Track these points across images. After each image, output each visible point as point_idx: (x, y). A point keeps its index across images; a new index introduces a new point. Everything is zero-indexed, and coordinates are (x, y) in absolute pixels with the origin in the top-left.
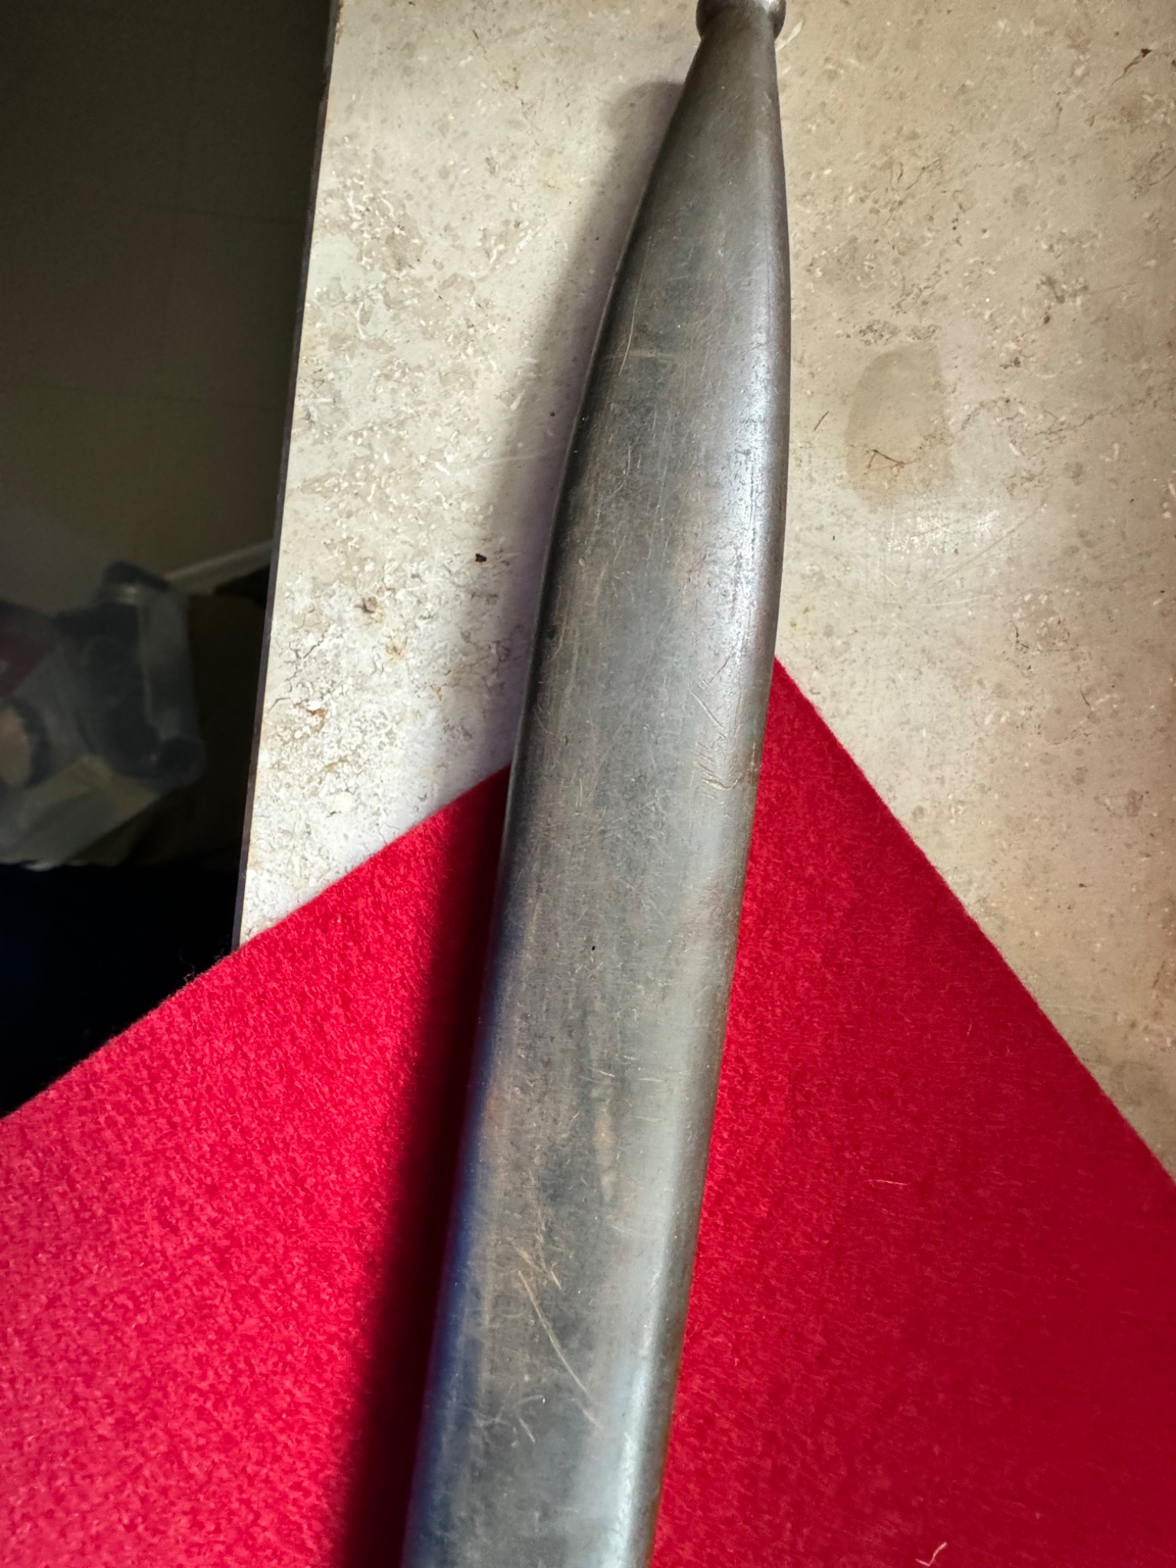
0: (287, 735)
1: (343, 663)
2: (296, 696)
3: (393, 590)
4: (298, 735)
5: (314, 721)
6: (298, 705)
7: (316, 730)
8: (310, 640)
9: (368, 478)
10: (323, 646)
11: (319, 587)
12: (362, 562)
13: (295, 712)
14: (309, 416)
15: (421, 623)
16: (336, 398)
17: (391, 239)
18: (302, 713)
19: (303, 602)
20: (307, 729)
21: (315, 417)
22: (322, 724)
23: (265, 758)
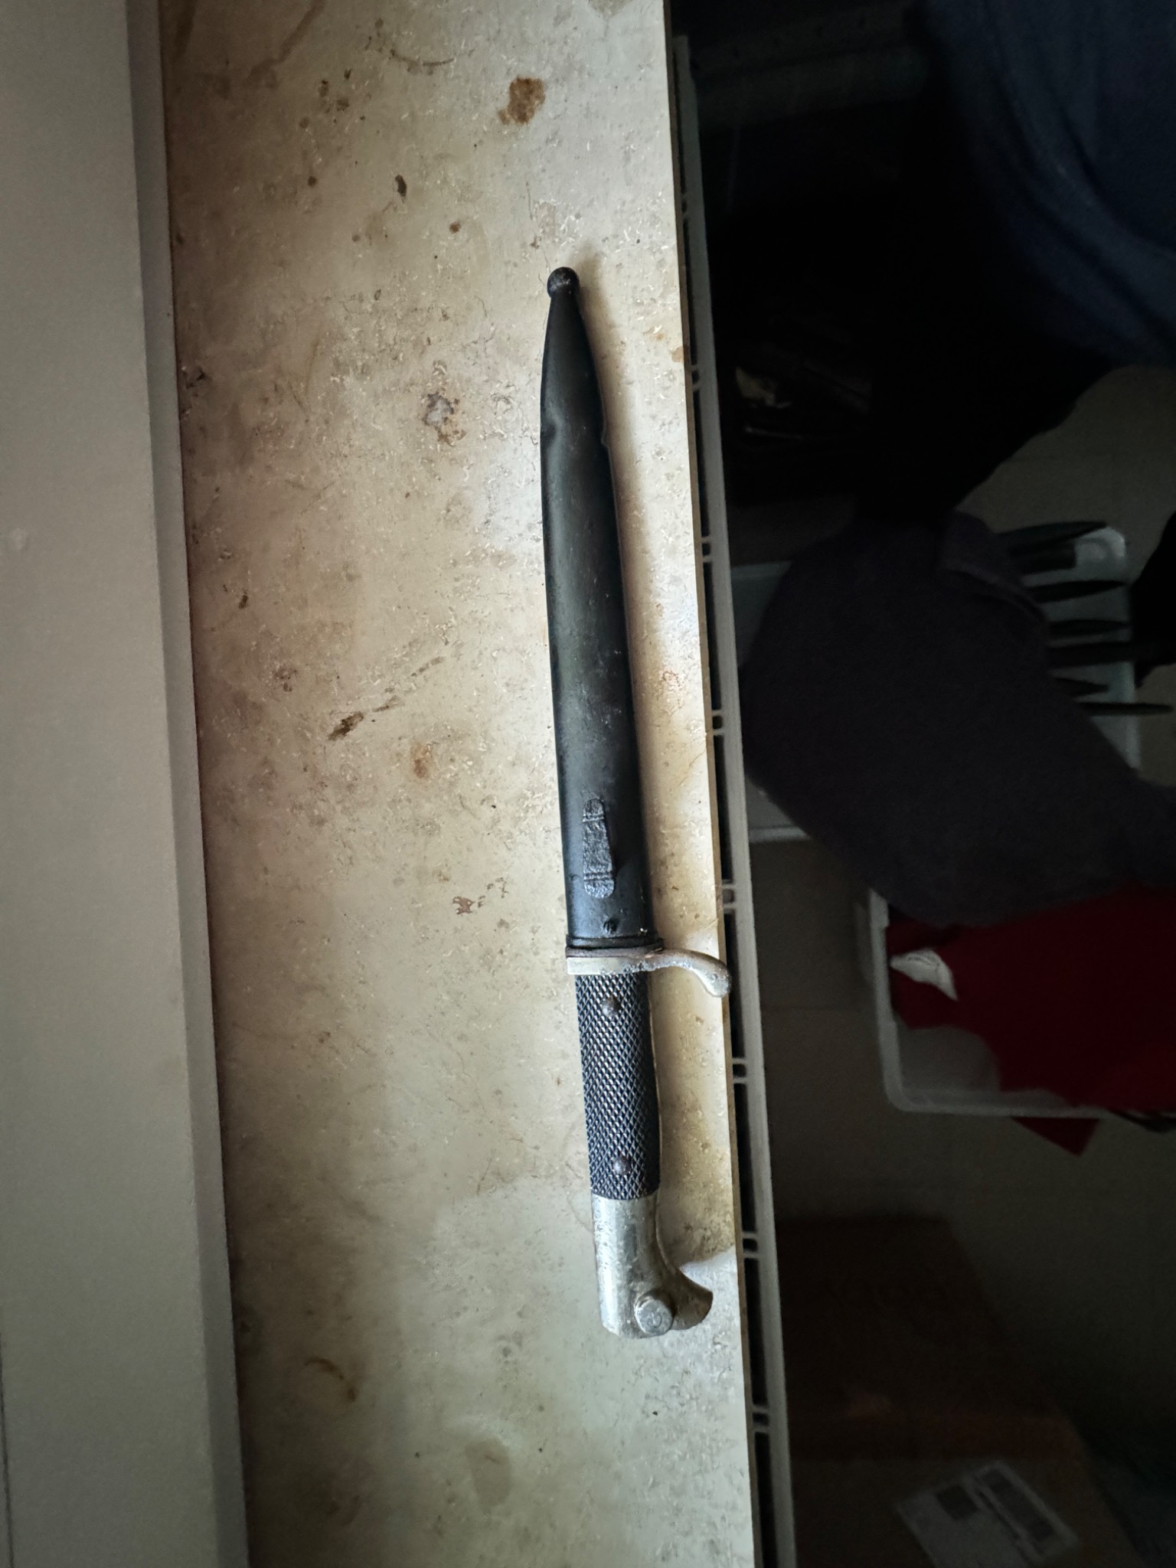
0: (729, 1333)
1: (708, 1367)
2: (727, 1350)
3: (691, 1398)
4: (724, 1333)
5: (717, 1340)
6: (725, 1346)
7: (715, 1336)
8: (725, 1375)
9: (710, 1447)
10: (718, 1373)
11: (724, 1399)
12: (706, 1411)
13: (727, 1343)
14: (742, 1474)
15: (677, 1384)
16: (731, 1483)
17: (718, 1553)
18: (723, 1342)
19: (731, 1392)
20: (720, 1336)
21: (739, 1474)
22: (714, 1338)
23: (737, 1322)
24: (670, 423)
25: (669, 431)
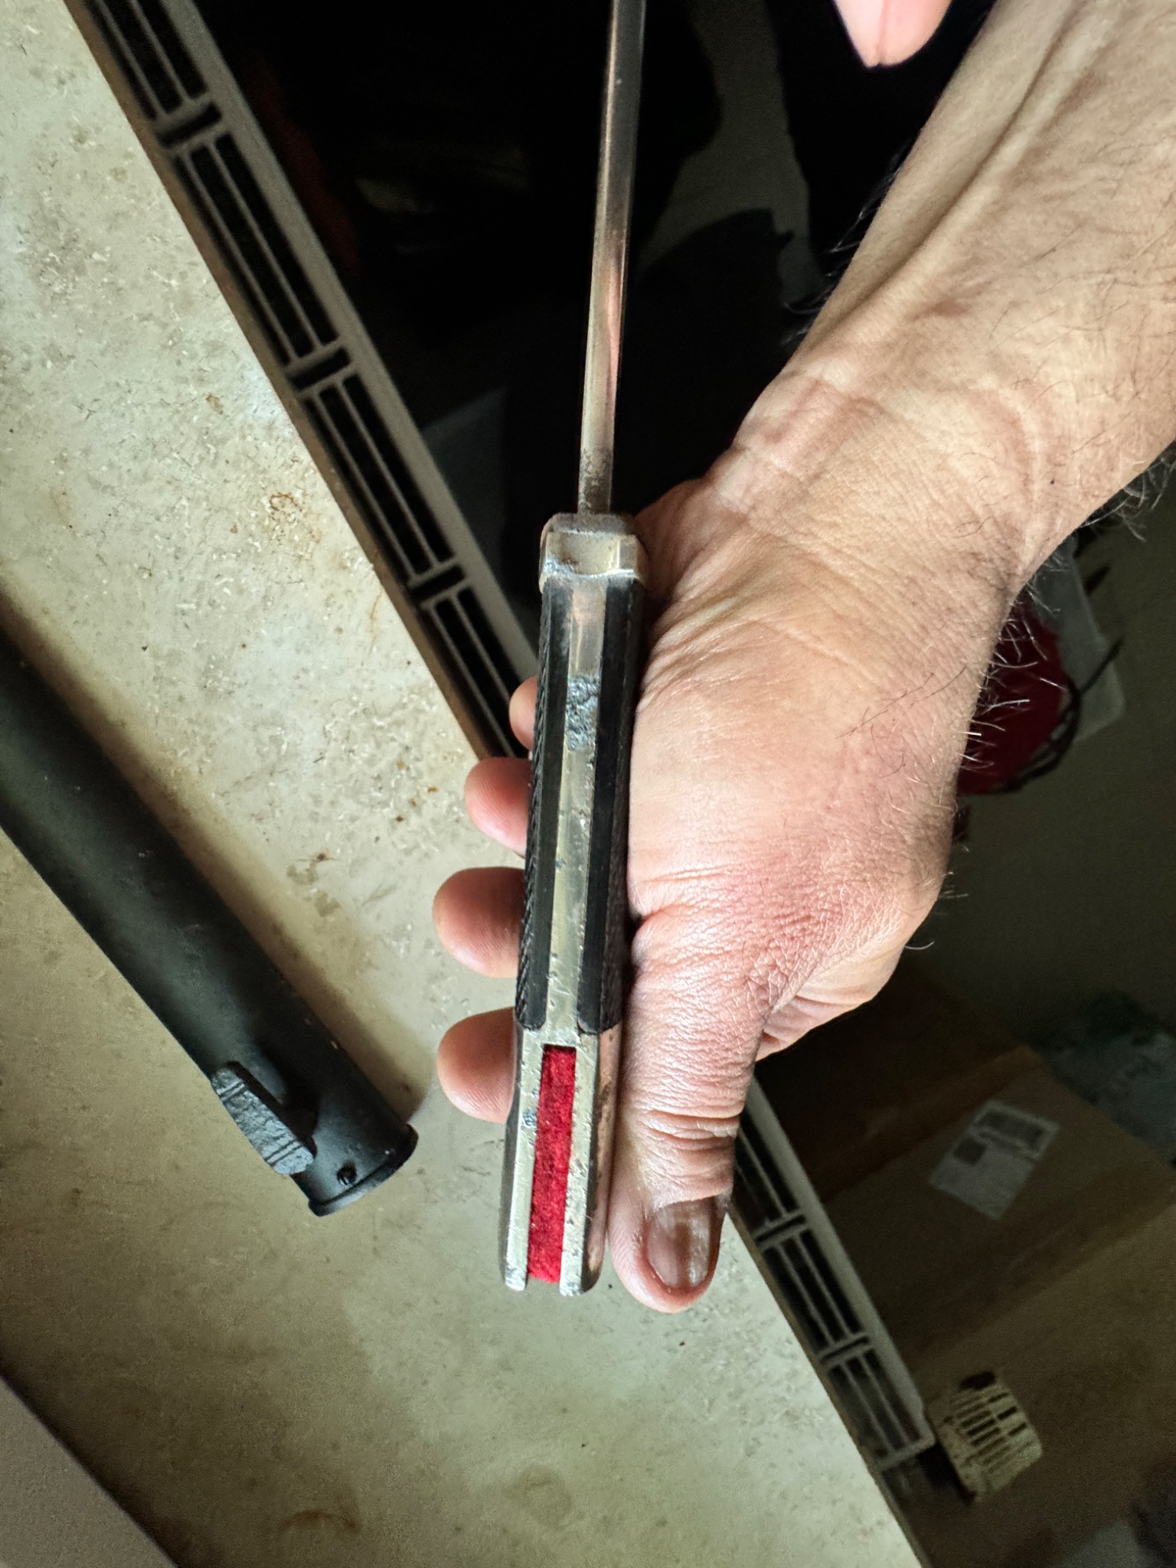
24: (73, 76)
25: (77, 93)
